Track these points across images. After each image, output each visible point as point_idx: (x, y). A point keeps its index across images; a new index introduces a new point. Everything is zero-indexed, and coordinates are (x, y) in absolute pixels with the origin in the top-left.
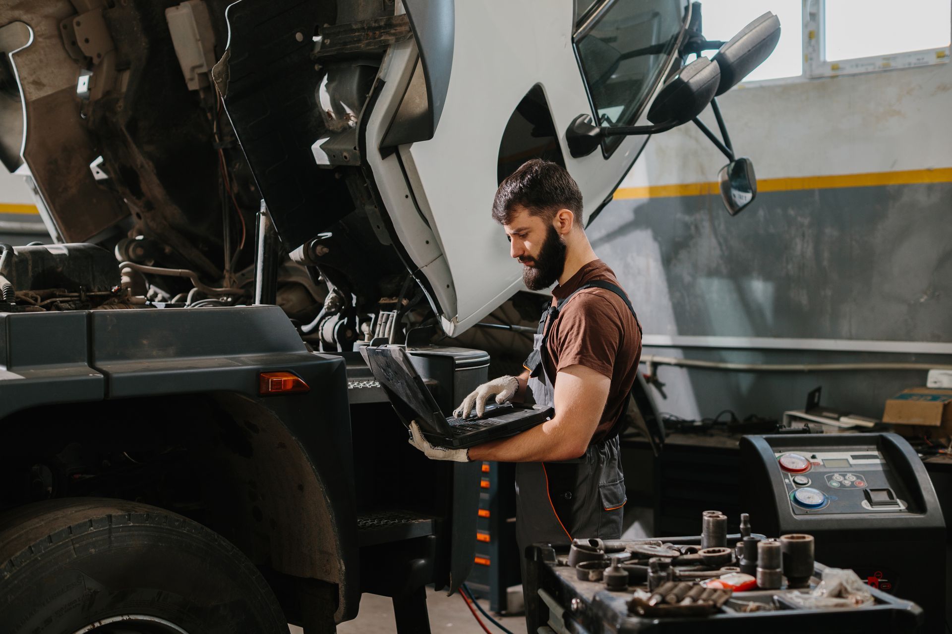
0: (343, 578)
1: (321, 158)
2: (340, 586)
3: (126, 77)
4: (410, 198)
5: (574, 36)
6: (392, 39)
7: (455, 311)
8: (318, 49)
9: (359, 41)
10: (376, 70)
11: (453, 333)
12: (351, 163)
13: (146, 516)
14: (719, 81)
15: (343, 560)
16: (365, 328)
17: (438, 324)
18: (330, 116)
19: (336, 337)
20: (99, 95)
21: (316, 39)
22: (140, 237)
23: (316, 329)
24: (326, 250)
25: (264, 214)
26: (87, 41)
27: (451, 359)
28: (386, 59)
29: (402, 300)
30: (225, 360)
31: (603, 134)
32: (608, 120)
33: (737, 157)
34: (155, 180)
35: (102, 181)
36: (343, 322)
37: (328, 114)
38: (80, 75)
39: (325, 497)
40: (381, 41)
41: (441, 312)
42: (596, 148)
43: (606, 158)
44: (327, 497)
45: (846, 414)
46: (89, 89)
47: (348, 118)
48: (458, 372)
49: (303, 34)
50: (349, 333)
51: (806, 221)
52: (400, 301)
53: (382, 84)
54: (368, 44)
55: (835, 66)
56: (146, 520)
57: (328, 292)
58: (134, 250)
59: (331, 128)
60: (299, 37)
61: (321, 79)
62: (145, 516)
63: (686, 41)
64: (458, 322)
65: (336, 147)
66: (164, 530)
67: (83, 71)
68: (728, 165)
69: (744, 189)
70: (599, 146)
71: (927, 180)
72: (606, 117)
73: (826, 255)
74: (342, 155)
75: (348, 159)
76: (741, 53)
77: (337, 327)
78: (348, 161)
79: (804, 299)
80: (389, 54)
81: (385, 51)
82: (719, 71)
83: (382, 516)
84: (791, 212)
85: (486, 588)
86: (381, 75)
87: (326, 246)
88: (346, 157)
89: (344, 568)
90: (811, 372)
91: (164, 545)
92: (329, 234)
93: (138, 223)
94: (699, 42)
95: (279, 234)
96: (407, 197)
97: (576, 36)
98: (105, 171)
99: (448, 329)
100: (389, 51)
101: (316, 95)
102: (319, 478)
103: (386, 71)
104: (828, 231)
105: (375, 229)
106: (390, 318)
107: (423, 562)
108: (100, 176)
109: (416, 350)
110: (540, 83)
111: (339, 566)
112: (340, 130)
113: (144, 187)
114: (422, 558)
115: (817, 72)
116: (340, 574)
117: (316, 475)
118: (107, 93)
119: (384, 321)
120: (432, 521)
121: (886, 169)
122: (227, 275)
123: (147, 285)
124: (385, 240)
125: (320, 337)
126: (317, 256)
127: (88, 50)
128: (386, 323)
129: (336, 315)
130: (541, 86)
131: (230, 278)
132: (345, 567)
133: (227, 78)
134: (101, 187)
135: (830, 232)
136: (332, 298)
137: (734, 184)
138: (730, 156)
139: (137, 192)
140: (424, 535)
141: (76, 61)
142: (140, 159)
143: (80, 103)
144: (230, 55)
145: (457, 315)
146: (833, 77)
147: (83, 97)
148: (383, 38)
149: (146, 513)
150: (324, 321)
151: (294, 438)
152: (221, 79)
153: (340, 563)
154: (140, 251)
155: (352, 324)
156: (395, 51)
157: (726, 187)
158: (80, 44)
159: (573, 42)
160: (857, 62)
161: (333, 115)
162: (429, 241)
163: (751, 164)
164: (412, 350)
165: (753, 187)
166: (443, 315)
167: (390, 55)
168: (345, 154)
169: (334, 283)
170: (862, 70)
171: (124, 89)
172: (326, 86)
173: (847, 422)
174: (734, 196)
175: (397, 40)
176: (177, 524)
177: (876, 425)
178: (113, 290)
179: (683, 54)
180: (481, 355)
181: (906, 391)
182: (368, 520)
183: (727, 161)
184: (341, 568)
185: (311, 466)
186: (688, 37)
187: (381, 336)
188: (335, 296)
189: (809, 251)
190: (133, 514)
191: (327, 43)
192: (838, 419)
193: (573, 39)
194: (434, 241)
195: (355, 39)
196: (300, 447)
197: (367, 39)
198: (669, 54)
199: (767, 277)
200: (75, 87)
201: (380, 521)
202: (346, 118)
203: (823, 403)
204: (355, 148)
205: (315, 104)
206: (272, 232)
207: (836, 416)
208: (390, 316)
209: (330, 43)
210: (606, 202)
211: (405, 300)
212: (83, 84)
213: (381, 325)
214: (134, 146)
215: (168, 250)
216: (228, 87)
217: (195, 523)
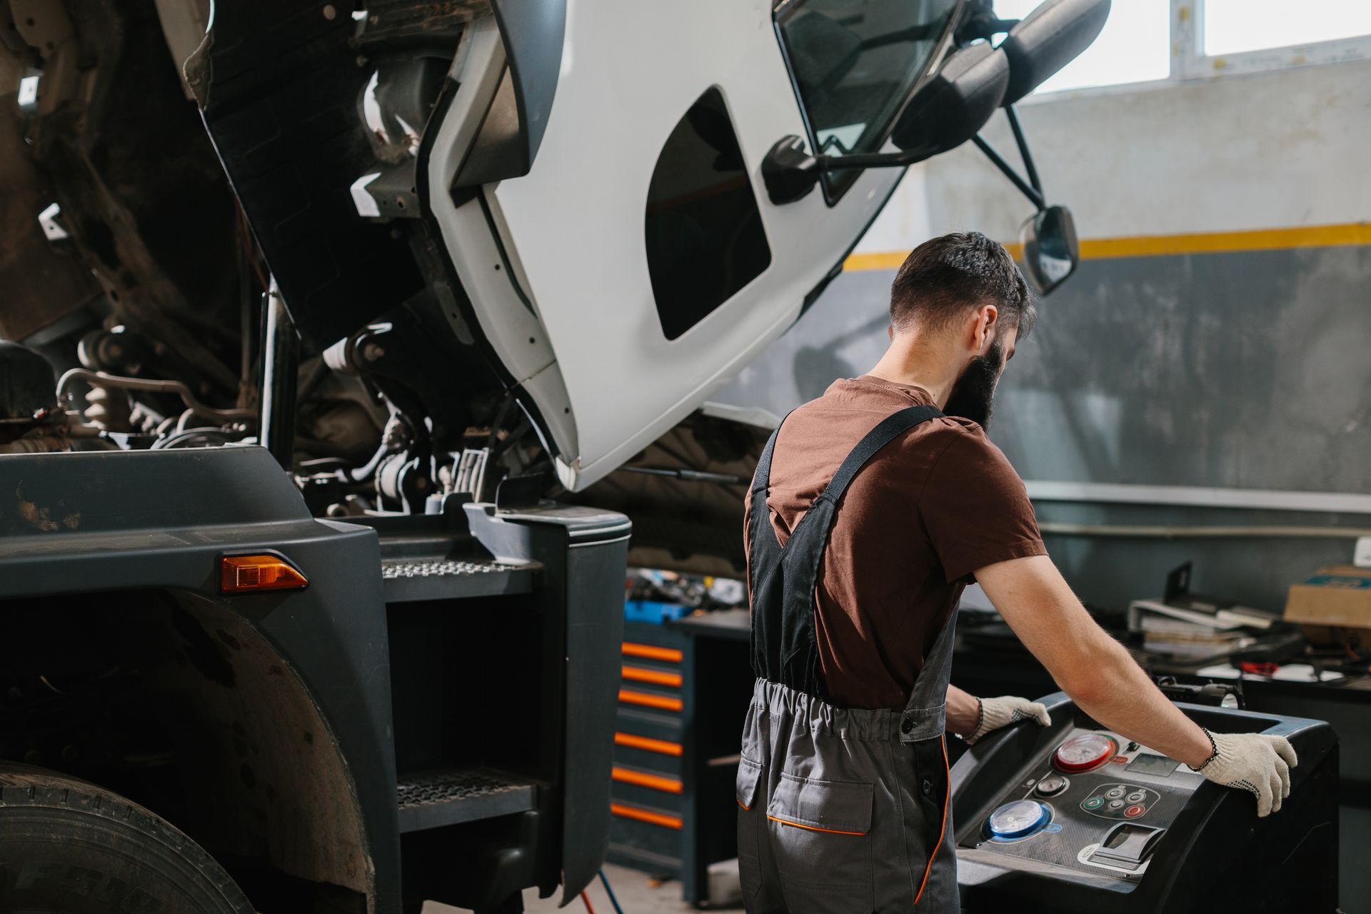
0: (372, 885)
1: (367, 206)
2: (368, 898)
3: (91, 79)
4: (503, 270)
5: (777, 10)
6: (468, 14)
7: (576, 452)
8: (360, 31)
9: (421, 18)
10: (448, 64)
11: (575, 486)
12: (410, 214)
13: (30, 792)
14: (1006, 81)
15: (372, 857)
16: (444, 474)
17: (551, 470)
18: (381, 138)
19: (400, 488)
20: (50, 107)
21: (359, 15)
22: (119, 329)
23: (371, 476)
24: (379, 352)
25: (274, 295)
26: (30, 22)
27: (562, 528)
28: (462, 47)
29: (497, 432)
30: (165, 535)
31: (823, 165)
32: (839, 145)
33: (1049, 203)
34: (136, 239)
35: (57, 242)
36: (412, 467)
37: (378, 135)
38: (25, 76)
39: (339, 756)
40: (453, 17)
41: (555, 451)
42: (810, 189)
43: (830, 205)
44: (342, 756)
45: (1228, 606)
46: (38, 98)
47: (408, 141)
48: (575, 550)
49: (337, 8)
50: (422, 483)
51: (1171, 304)
52: (494, 434)
53: (455, 86)
54: (433, 24)
55: (1219, 63)
56: (30, 798)
57: (389, 416)
58: (107, 350)
59: (383, 158)
60: (329, 12)
61: (367, 80)
62: (28, 790)
63: (967, 19)
64: (581, 468)
65: (385, 188)
66: (62, 814)
67: (31, 70)
68: (1036, 217)
69: (1059, 254)
70: (818, 186)
71: (1357, 241)
72: (834, 140)
73: (1201, 356)
74: (395, 200)
75: (404, 208)
76: (1045, 37)
77: (403, 473)
78: (406, 210)
79: (1165, 423)
80: (465, 39)
81: (461, 34)
82: (1006, 64)
83: (452, 779)
84: (1148, 290)
85: (676, 863)
86: (453, 72)
87: (380, 346)
88: (400, 205)
89: (373, 869)
90: (1177, 539)
91: (60, 837)
92: (387, 327)
93: (117, 307)
94: (986, 20)
95: (297, 326)
96: (497, 267)
97: (780, 11)
98: (63, 226)
99: (567, 477)
100: (467, 34)
101: (358, 107)
102: (329, 725)
103: (461, 65)
104: (1205, 319)
105: (450, 318)
106: (479, 461)
107: (516, 853)
108: (55, 233)
109: (512, 513)
110: (717, 85)
111: (366, 866)
112: (396, 162)
113: (121, 250)
114: (514, 846)
115: (1192, 71)
116: (367, 879)
117: (323, 721)
118: (63, 105)
119: (469, 463)
120: (532, 788)
121: (1294, 221)
122: (243, 389)
123: (131, 403)
124: (465, 338)
125: (377, 488)
126: (365, 361)
127: (33, 37)
128: (472, 467)
129: (402, 452)
130: (719, 89)
131: (248, 393)
132: (376, 869)
133: (208, 79)
134: (58, 251)
135: (1207, 321)
136: (394, 428)
137: (1044, 246)
138: (1038, 202)
139: (111, 260)
140: (517, 810)
141: (17, 54)
142: (113, 208)
143: (23, 120)
144: (213, 40)
145: (580, 458)
146: (1214, 80)
147: (28, 110)
148: (455, 13)
149: (30, 786)
150: (383, 463)
151: (284, 661)
152: (198, 80)
153: (367, 861)
154: (116, 351)
155: (425, 466)
156: (476, 33)
157: (1033, 252)
158: (19, 28)
159: (774, 19)
160: (1253, 57)
161: (386, 137)
162: (535, 338)
163: (1069, 216)
164: (505, 513)
165: (1073, 252)
166: (560, 456)
167: (468, 41)
168: (400, 199)
169: (396, 404)
170: (1259, 68)
171: (88, 97)
172: (376, 91)
173: (1228, 619)
174: (1045, 265)
175: (476, 16)
176: (84, 802)
177: (1275, 624)
178: (36, 416)
179: (962, 40)
180: (616, 520)
181: (1322, 572)
182: (428, 786)
183: (1033, 209)
184: (369, 868)
185: (315, 706)
186: (969, 13)
187: (463, 490)
188: (399, 425)
189: (1176, 350)
190: (6, 789)
191: (374, 21)
192: (1213, 614)
193: (774, 15)
194: (539, 339)
195: (415, 15)
196: (296, 676)
197: (432, 15)
198: (939, 39)
199: (1111, 389)
200: (15, 94)
201: (447, 788)
202: (406, 142)
203: (1194, 587)
204: (413, 190)
205: (357, 120)
206: (287, 324)
207: (1210, 608)
208: (479, 457)
209: (379, 23)
210: (832, 275)
211: (503, 431)
212: (28, 90)
213: (464, 471)
214: (102, 187)
215: (159, 348)
216: (209, 92)
217: (118, 799)
